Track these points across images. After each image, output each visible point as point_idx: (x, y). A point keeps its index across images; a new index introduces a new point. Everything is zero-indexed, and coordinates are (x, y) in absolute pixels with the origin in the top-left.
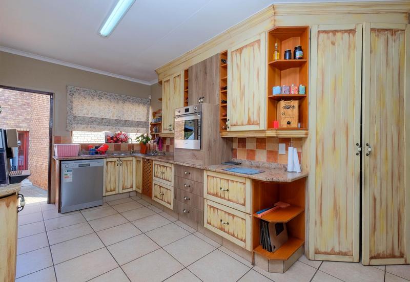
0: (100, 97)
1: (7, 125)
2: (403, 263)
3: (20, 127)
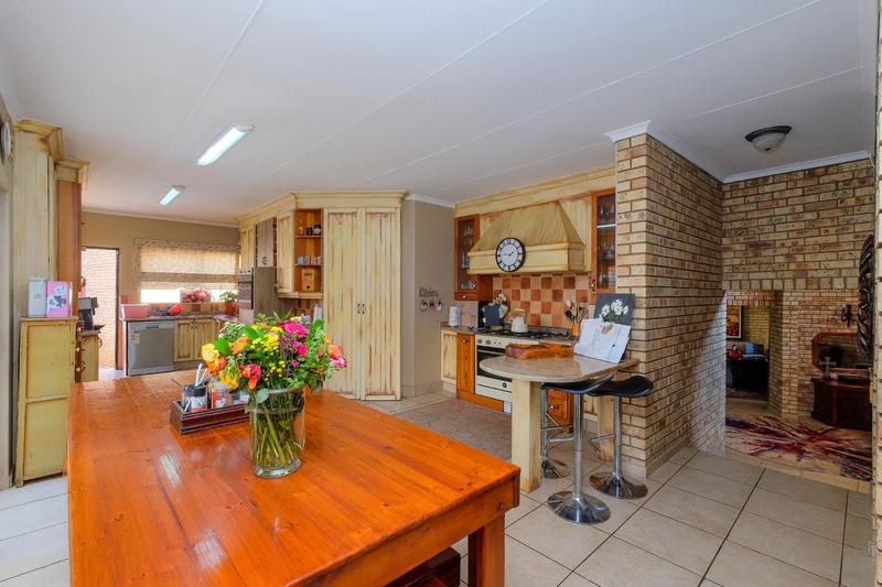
2: (394, 399)
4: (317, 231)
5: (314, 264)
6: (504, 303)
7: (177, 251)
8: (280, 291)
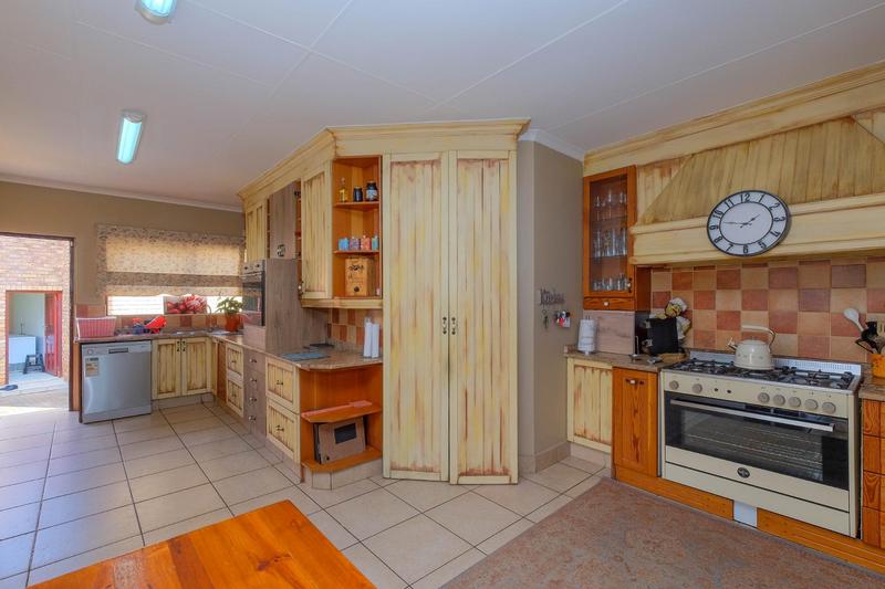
0: (153, 239)
1: (23, 280)
2: (507, 482)
3: (46, 284)
4: (371, 194)
5: (365, 248)
6: (682, 314)
7: (159, 242)
8: (307, 296)
